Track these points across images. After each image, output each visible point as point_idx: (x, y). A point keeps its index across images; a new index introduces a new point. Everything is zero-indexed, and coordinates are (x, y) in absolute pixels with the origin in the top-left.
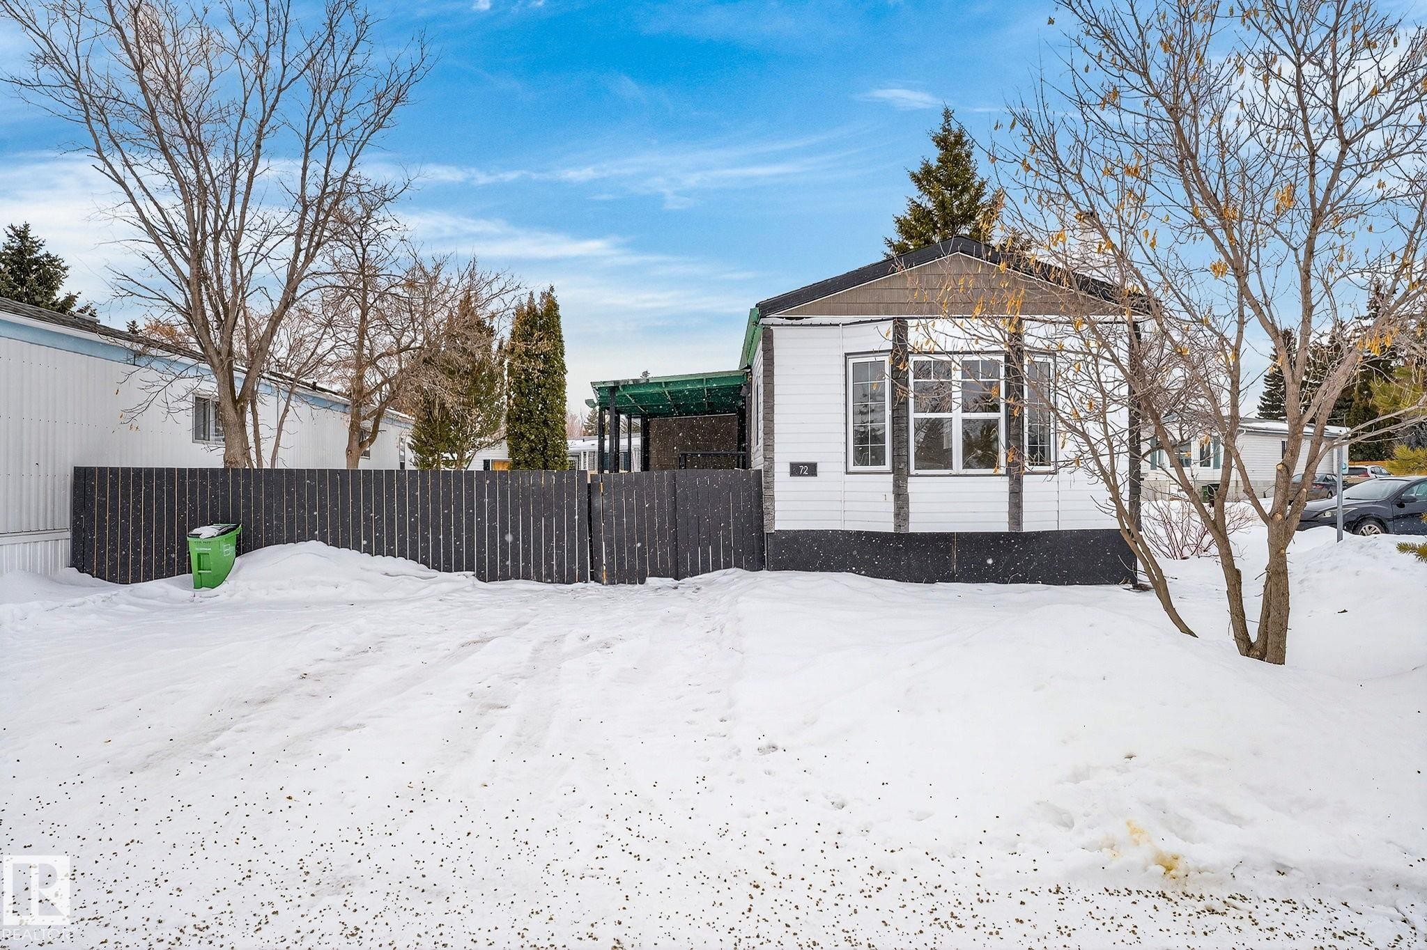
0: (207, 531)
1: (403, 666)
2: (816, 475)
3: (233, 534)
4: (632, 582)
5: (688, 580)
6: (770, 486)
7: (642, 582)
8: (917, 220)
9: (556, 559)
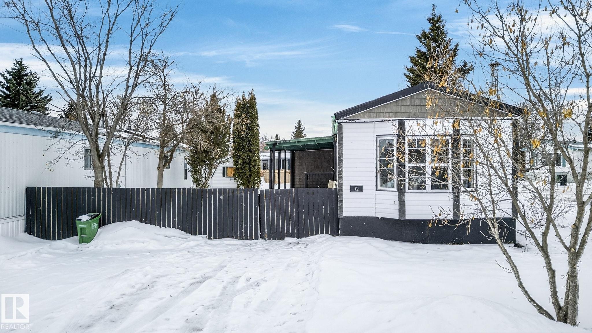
0: (84, 218)
1: (161, 299)
2: (362, 191)
3: (98, 218)
4: (279, 239)
5: (304, 239)
6: (341, 197)
7: (283, 239)
8: (419, 57)
9: (244, 229)
